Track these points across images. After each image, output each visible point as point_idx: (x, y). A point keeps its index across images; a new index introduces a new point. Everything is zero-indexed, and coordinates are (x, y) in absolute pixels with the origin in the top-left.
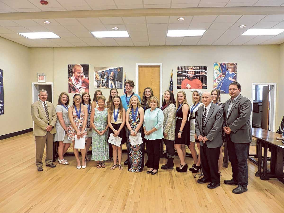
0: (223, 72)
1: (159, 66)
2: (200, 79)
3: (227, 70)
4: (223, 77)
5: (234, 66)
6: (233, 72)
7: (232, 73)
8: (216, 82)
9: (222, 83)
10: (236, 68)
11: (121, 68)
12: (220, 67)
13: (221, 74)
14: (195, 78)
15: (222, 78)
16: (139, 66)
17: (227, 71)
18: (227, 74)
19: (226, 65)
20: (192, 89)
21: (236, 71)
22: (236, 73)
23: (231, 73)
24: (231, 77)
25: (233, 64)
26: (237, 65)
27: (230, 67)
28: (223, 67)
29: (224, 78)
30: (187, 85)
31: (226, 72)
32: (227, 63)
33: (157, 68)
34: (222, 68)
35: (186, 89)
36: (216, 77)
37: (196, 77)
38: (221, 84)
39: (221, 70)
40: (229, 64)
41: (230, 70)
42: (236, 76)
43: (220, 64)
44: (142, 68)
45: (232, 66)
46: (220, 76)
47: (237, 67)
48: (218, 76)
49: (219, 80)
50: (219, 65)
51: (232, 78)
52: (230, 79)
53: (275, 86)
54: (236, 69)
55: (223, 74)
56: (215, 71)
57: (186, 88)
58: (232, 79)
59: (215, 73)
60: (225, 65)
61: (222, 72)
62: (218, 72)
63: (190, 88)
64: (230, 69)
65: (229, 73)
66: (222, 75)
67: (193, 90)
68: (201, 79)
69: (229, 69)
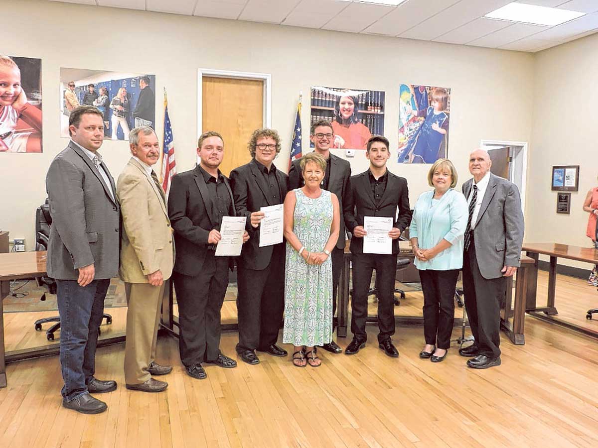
0: (419, 109)
1: (261, 82)
2: (366, 125)
3: (429, 104)
4: (421, 123)
5: (444, 96)
6: (442, 110)
7: (440, 112)
8: (404, 134)
9: (417, 137)
10: (448, 101)
11: (150, 80)
12: (413, 96)
13: (416, 113)
14: (356, 120)
15: (417, 125)
16: (206, 78)
17: (429, 107)
18: (428, 114)
19: (428, 92)
20: (348, 150)
21: (448, 108)
22: (448, 114)
23: (437, 112)
24: (438, 122)
25: (441, 91)
26: (450, 93)
27: (435, 96)
28: (421, 97)
29: (423, 124)
30: (336, 137)
31: (426, 110)
32: (430, 87)
33: (254, 88)
34: (417, 98)
35: (333, 147)
36: (404, 122)
37: (359, 119)
38: (416, 139)
39: (416, 104)
40: (435, 91)
41: (436, 105)
42: (447, 121)
43: (415, 88)
44: (212, 84)
45: (440, 96)
46: (414, 120)
47: (449, 99)
48: (410, 118)
49: (410, 130)
50: (412, 91)
51: (439, 124)
52: (436, 127)
53: (525, 150)
54: (449, 103)
55: (420, 115)
56: (403, 104)
57: (334, 145)
58: (440, 127)
59: (402, 110)
60: (426, 91)
61: (417, 109)
62: (409, 108)
63: (343, 147)
64: (435, 103)
65: (432, 113)
66: (418, 116)
67: (349, 152)
68: (370, 126)
69: (433, 103)
